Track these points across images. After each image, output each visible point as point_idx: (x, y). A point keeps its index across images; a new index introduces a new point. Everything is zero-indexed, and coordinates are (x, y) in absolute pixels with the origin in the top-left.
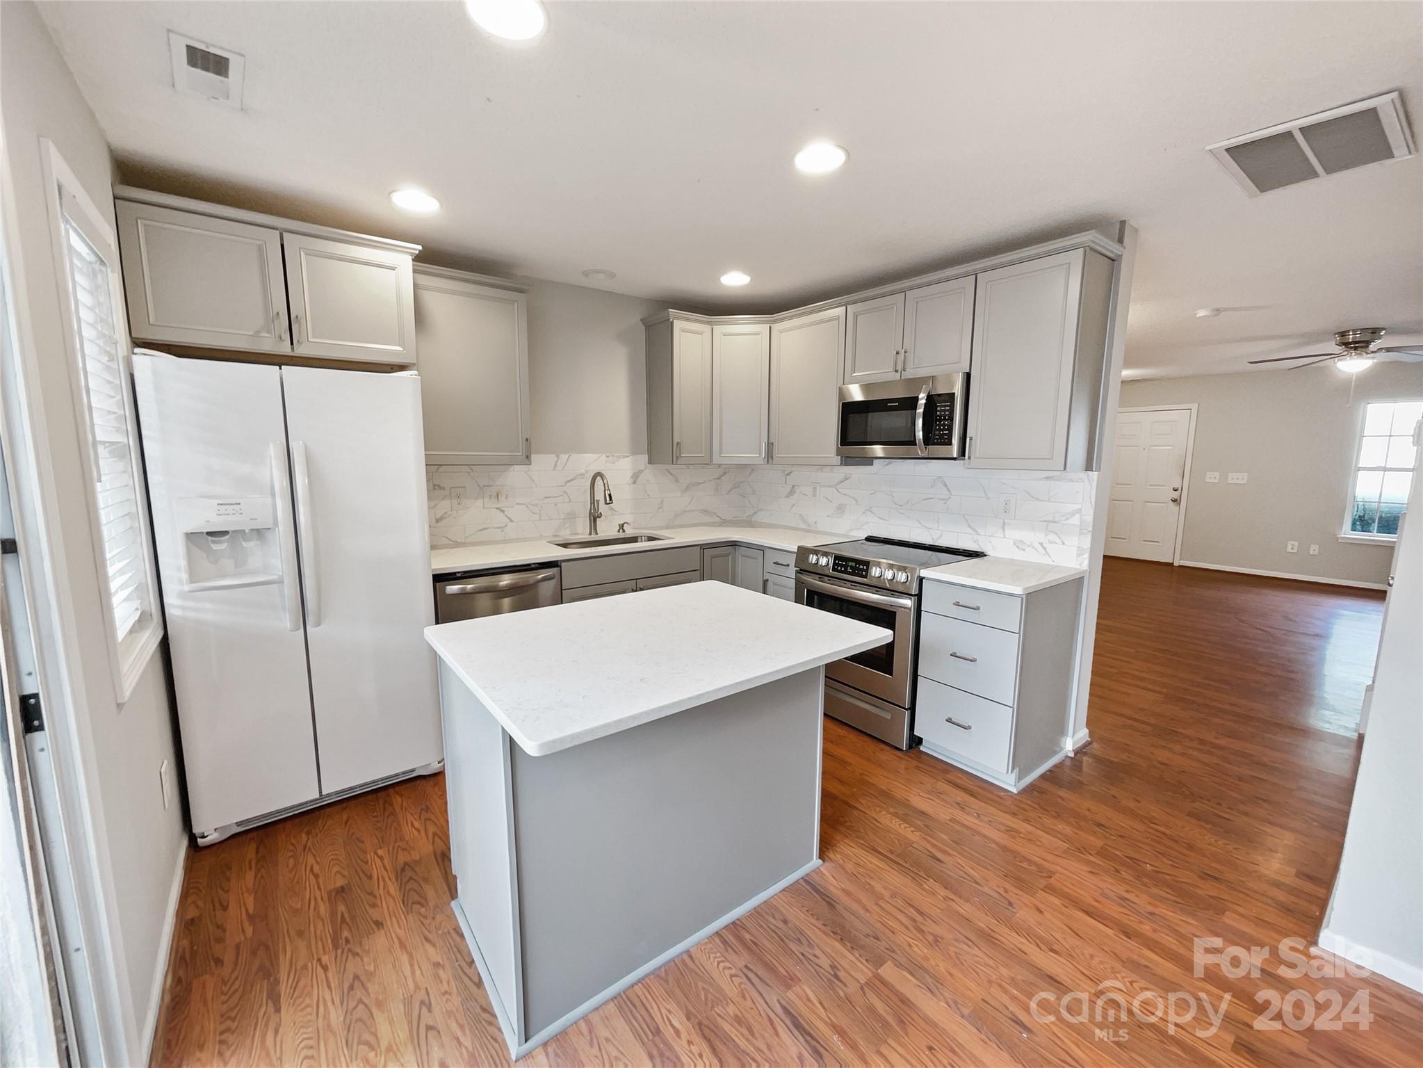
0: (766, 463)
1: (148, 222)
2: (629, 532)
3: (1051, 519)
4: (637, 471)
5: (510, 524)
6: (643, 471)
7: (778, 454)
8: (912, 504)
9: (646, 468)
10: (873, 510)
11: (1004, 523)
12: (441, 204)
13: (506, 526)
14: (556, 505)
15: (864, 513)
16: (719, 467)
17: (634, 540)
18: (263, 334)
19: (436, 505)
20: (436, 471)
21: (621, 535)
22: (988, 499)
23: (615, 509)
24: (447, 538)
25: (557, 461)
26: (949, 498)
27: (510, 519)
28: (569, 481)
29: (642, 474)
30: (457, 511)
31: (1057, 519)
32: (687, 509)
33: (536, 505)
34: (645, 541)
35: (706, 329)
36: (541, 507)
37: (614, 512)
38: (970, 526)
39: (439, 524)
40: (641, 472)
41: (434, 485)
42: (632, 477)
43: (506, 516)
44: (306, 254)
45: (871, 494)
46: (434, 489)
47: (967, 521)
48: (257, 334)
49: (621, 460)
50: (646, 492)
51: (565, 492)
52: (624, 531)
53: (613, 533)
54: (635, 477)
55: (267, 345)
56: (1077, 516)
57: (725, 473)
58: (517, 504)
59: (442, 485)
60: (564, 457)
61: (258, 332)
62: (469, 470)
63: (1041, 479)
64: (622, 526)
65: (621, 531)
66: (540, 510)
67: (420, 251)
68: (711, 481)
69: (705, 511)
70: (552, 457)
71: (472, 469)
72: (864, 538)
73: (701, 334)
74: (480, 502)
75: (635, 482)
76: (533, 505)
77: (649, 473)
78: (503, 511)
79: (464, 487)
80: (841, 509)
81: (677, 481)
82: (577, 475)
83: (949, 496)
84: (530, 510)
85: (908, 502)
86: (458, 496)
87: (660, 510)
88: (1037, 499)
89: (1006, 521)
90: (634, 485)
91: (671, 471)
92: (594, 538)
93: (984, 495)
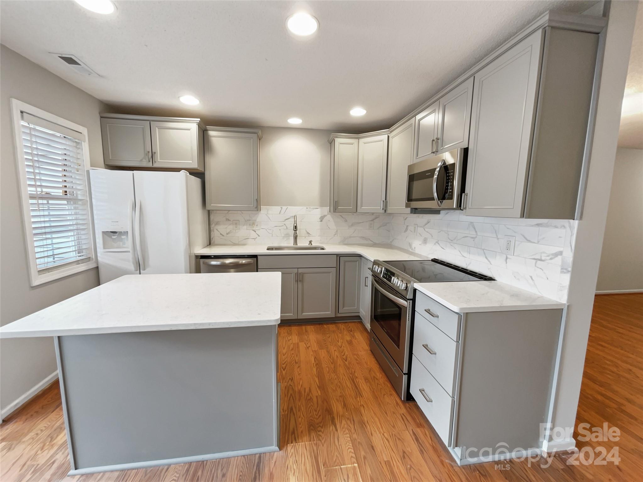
0: (384, 212)
1: (110, 124)
2: (314, 244)
3: (539, 258)
4: (323, 215)
5: (258, 237)
6: (326, 216)
7: (389, 207)
8: (457, 240)
9: (328, 214)
10: (439, 242)
11: (507, 258)
12: (200, 102)
13: (256, 238)
14: (280, 230)
15: (435, 244)
16: (373, 215)
17: (315, 248)
18: (144, 160)
19: (227, 227)
20: (228, 213)
21: (310, 246)
22: (498, 239)
23: (310, 233)
24: (231, 241)
25: (281, 210)
26: (476, 237)
27: (258, 235)
28: (287, 219)
29: (325, 217)
30: (235, 230)
31: (543, 258)
32: (351, 236)
33: (271, 230)
34: (320, 250)
35: (354, 141)
36: (273, 230)
37: (309, 235)
38: (486, 258)
39: (228, 235)
40: (325, 216)
41: (226, 219)
42: (320, 218)
43: (256, 233)
44: (158, 128)
45: (439, 232)
46: (226, 221)
47: (485, 254)
48: (141, 161)
49: (314, 210)
50: (328, 226)
51: (285, 224)
52: (312, 244)
53: (306, 244)
54: (322, 219)
55: (145, 164)
56: (560, 257)
57: (376, 218)
58: (262, 229)
59: (229, 219)
60: (284, 208)
61: (142, 159)
62: (241, 213)
63: (532, 226)
64: (311, 242)
65: (310, 244)
66: (272, 232)
67: (199, 121)
68: (367, 222)
69: (363, 238)
70: (278, 208)
71: (242, 213)
72: (431, 259)
73: (352, 144)
74: (245, 227)
75: (321, 221)
76: (269, 230)
77: (329, 217)
78: (255, 232)
79: (239, 220)
80: (425, 241)
81: (346, 221)
82: (291, 217)
83: (476, 236)
84: (268, 232)
85: (455, 239)
86: (236, 224)
87: (335, 235)
88: (529, 241)
89: (508, 256)
90: (321, 222)
91: (343, 216)
92: (295, 246)
93: (495, 236)
